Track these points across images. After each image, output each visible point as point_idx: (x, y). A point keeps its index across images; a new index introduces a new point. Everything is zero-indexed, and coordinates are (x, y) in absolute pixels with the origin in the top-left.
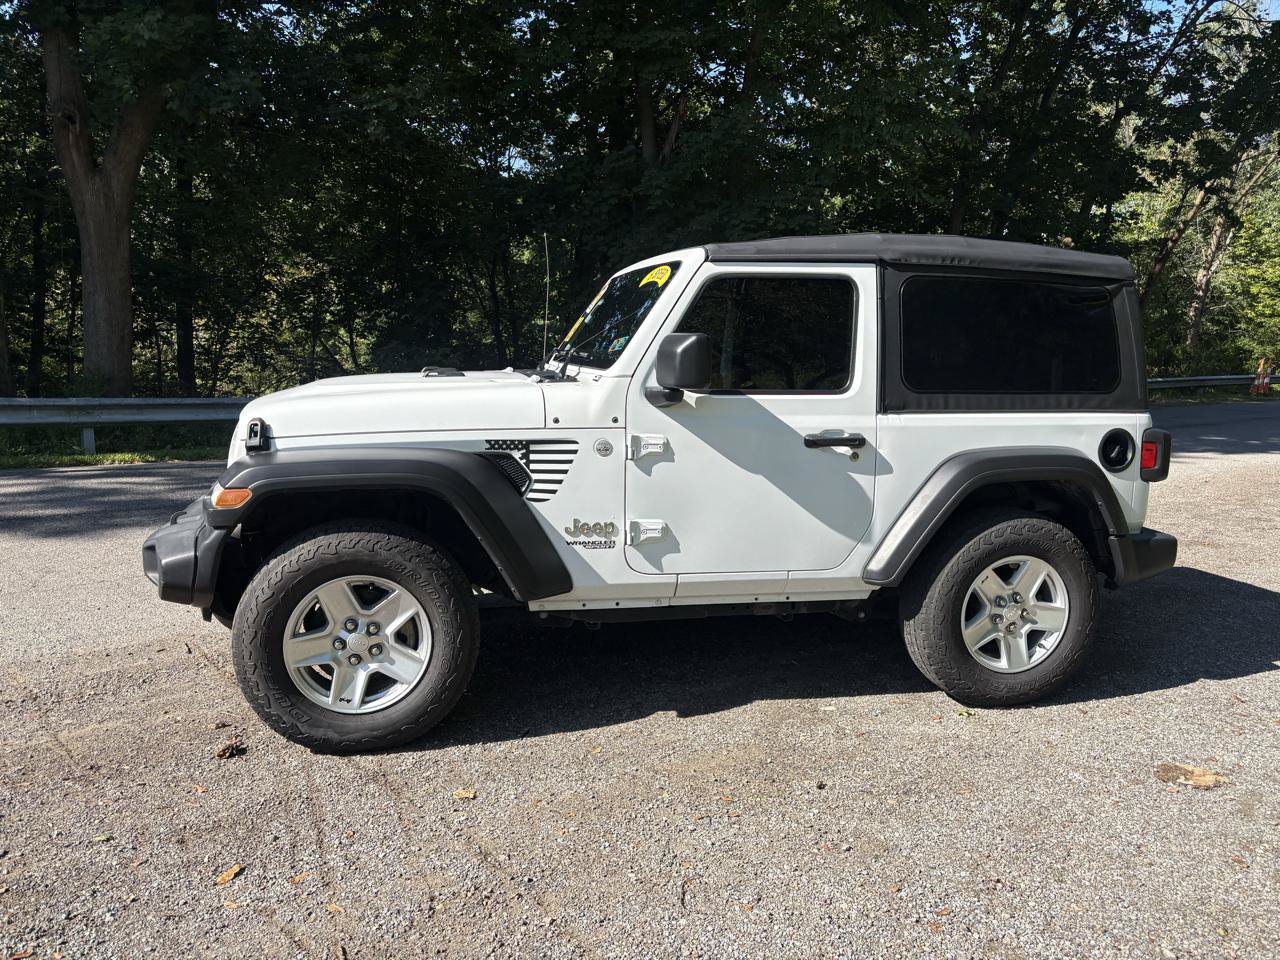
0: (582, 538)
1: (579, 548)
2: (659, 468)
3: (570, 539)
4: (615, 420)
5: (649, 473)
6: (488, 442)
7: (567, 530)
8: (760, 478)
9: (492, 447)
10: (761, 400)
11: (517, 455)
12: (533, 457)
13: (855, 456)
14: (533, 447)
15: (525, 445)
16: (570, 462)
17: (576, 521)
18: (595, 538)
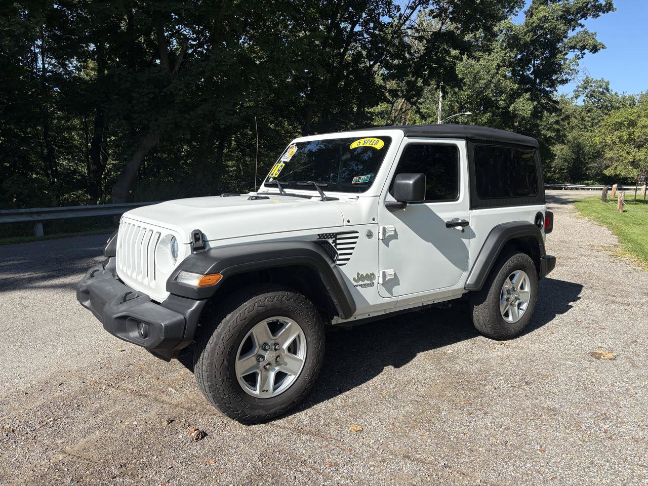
0: (361, 283)
1: (358, 288)
2: (392, 243)
3: (355, 284)
4: (374, 220)
5: (387, 245)
6: (319, 235)
7: (354, 279)
8: (430, 244)
9: (320, 238)
10: (430, 205)
11: (331, 241)
12: (338, 242)
13: (463, 231)
14: (338, 237)
15: (334, 236)
16: (355, 243)
17: (358, 274)
18: (366, 282)
